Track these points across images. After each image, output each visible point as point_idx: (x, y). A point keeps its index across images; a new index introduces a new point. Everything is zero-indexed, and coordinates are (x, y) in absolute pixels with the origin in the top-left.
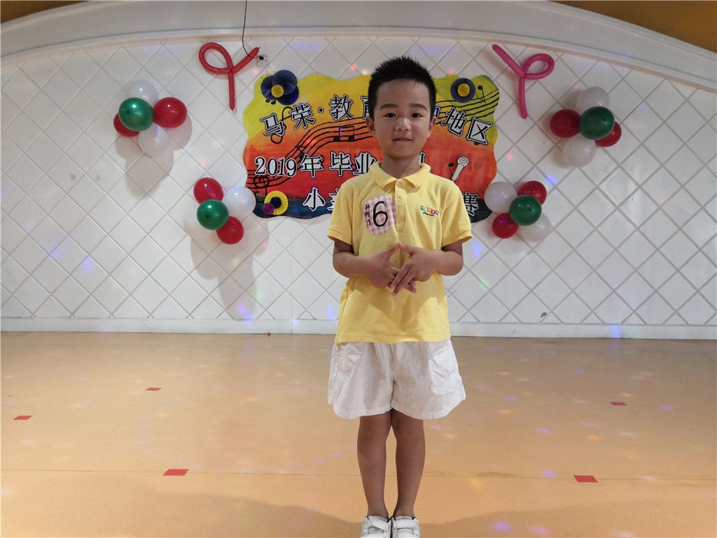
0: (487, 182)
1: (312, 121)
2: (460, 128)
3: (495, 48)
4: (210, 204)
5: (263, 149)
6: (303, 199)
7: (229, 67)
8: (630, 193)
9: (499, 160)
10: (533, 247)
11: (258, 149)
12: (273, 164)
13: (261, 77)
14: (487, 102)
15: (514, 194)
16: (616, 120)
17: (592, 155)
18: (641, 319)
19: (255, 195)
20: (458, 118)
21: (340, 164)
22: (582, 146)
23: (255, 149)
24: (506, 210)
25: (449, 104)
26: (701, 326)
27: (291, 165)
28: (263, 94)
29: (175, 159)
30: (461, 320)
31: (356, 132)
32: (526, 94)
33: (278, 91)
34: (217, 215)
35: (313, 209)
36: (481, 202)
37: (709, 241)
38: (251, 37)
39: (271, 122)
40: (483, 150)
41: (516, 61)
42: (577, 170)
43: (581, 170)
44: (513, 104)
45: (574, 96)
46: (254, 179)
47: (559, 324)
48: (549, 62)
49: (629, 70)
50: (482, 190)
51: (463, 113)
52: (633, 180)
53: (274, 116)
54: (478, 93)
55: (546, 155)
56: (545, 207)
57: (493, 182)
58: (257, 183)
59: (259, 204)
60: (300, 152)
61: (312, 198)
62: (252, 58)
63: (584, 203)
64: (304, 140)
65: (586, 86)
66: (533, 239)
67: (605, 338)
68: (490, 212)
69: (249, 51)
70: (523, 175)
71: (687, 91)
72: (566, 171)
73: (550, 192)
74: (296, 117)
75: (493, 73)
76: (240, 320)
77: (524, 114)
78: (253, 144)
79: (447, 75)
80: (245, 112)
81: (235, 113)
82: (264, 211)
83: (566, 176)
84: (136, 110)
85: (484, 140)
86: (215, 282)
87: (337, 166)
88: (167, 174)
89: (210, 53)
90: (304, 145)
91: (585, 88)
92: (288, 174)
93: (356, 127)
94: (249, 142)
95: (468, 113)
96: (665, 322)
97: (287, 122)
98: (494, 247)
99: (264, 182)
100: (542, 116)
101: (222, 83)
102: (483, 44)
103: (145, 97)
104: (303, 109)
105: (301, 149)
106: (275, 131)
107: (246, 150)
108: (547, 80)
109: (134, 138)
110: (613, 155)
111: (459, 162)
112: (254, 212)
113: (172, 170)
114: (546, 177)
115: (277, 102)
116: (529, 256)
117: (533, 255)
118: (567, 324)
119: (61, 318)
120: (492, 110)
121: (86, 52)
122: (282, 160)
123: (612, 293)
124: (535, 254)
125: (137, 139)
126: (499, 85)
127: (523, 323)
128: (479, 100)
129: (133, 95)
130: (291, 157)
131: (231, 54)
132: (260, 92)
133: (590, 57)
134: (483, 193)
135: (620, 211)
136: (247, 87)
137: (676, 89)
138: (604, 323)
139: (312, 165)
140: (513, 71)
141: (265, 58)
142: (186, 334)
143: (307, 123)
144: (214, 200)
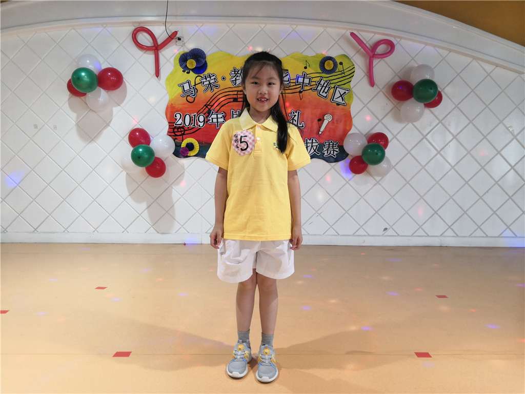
0: (345, 133)
1: (217, 86)
2: (326, 93)
3: (352, 34)
4: (143, 148)
5: (180, 106)
7: (155, 45)
8: (447, 142)
9: (354, 117)
10: (378, 180)
11: (177, 107)
12: (187, 118)
13: (179, 53)
14: (346, 74)
15: (366, 143)
16: (439, 89)
17: (421, 114)
18: (455, 233)
19: (174, 141)
20: (325, 85)
22: (414, 107)
23: (174, 107)
24: (359, 153)
25: (318, 75)
26: (496, 237)
27: (201, 118)
28: (181, 66)
29: (114, 115)
30: (326, 234)
32: (374, 69)
33: (191, 64)
34: (146, 156)
36: (341, 148)
37: (503, 176)
38: (172, 23)
39: (187, 87)
40: (343, 109)
41: (367, 45)
42: (410, 124)
43: (413, 125)
44: (364, 76)
45: (409, 70)
46: (174, 129)
47: (396, 236)
48: (391, 46)
49: (448, 52)
50: (342, 139)
51: (328, 82)
52: (450, 132)
53: (189, 82)
54: (340, 67)
55: (388, 113)
56: (388, 151)
57: (350, 132)
58: (176, 132)
59: (178, 148)
60: (208, 109)
62: (173, 39)
63: (416, 148)
64: (211, 100)
66: (379, 175)
67: (429, 246)
68: (347, 155)
69: (170, 33)
70: (371, 128)
71: (489, 68)
72: (404, 125)
73: (391, 141)
74: (205, 83)
75: (351, 52)
76: (163, 233)
77: (372, 83)
78: (173, 103)
79: (317, 54)
80: (167, 79)
81: (159, 80)
82: (181, 152)
83: (402, 129)
84: (84, 77)
85: (343, 102)
86: (144, 205)
88: (108, 125)
89: (140, 35)
90: (211, 104)
91: (417, 65)
92: (199, 126)
94: (169, 101)
95: (332, 82)
96: (472, 234)
97: (199, 87)
98: (349, 180)
99: (181, 131)
100: (387, 84)
101: (150, 57)
102: (343, 31)
103: (91, 67)
104: (210, 77)
105: (209, 107)
106: (190, 94)
107: (167, 108)
108: (389, 59)
109: (83, 98)
110: (436, 114)
111: (325, 118)
112: (174, 153)
113: (112, 122)
114: (388, 130)
115: (191, 72)
116: (375, 187)
117: (378, 186)
118: (402, 236)
119: (27, 232)
120: (349, 80)
121: (46, 33)
122: (195, 115)
123: (434, 214)
124: (379, 186)
125: (85, 99)
126: (355, 61)
127: (371, 236)
128: (340, 73)
129: (82, 65)
130: (202, 113)
131: (156, 35)
132: (179, 64)
133: (420, 42)
134: (343, 141)
135: (441, 155)
136: (168, 60)
137: (482, 67)
138: (428, 235)
139: (217, 119)
140: (365, 52)
141: (182, 39)
142: (123, 244)
143: (214, 88)
144: (143, 145)
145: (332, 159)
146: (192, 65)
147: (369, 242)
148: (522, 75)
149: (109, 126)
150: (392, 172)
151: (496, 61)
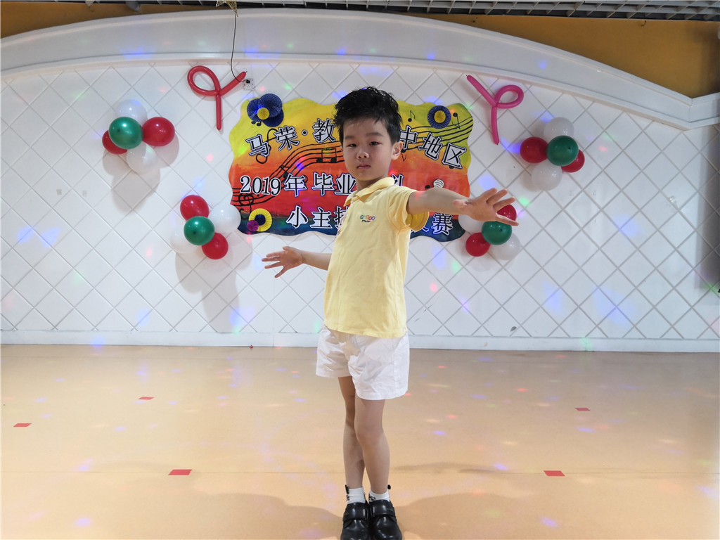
1: (296, 143)
2: (436, 152)
3: (470, 78)
4: (199, 220)
5: (248, 168)
6: (287, 217)
7: (216, 90)
8: (592, 216)
9: (471, 184)
10: (503, 265)
11: (244, 168)
12: (257, 183)
13: (248, 100)
14: (462, 128)
16: (580, 148)
17: (558, 181)
18: (604, 333)
19: (240, 212)
20: (435, 143)
21: (322, 184)
22: (548, 171)
23: (240, 169)
24: (478, 230)
25: (425, 129)
26: (657, 339)
27: (276, 184)
28: (250, 115)
29: (161, 177)
30: (436, 334)
31: (338, 154)
32: (498, 122)
33: (263, 113)
34: (203, 231)
35: (296, 226)
36: (456, 223)
37: (664, 261)
38: (239, 61)
40: (457, 173)
41: (489, 91)
42: (544, 193)
43: (548, 193)
44: (486, 131)
45: (542, 125)
46: (239, 197)
47: (527, 337)
48: (519, 93)
49: (591, 102)
51: (439, 139)
52: (595, 203)
53: (259, 137)
54: (454, 120)
55: (516, 179)
58: (242, 200)
59: (244, 221)
60: (284, 172)
61: (295, 216)
62: (240, 81)
63: (552, 223)
64: (288, 161)
66: (505, 258)
67: (570, 351)
68: (464, 231)
69: (236, 75)
71: (644, 123)
72: (535, 194)
73: (519, 213)
75: (467, 101)
76: (223, 333)
77: (496, 140)
78: (239, 164)
79: (425, 103)
80: (231, 133)
81: (221, 133)
82: (248, 227)
83: (536, 198)
84: (126, 129)
85: (458, 164)
86: (199, 296)
87: (320, 186)
88: (153, 190)
89: (198, 76)
90: (288, 166)
91: (552, 118)
92: (273, 193)
93: (338, 149)
94: (234, 161)
95: (443, 138)
96: (625, 335)
97: (273, 143)
98: (467, 264)
99: (249, 200)
100: (514, 141)
101: (210, 104)
102: (458, 75)
103: (134, 116)
104: (287, 131)
105: (286, 169)
106: (260, 152)
107: (231, 169)
108: (514, 110)
109: (121, 156)
110: (577, 179)
112: (239, 228)
113: (159, 186)
115: (262, 123)
116: (500, 273)
117: (503, 272)
118: (535, 337)
119: (43, 330)
120: (466, 136)
121: (76, 71)
122: (267, 180)
123: (577, 309)
124: (505, 272)
125: (125, 157)
126: (473, 113)
127: (494, 337)
128: (454, 127)
129: (123, 114)
130: (275, 176)
131: (219, 76)
132: (247, 114)
133: (556, 89)
135: (584, 232)
136: (233, 109)
137: (634, 121)
138: (569, 337)
139: (296, 184)
140: (485, 100)
141: (251, 82)
142: (170, 347)
143: (292, 145)
144: (200, 217)
145: (443, 237)
146: (264, 115)
147: (493, 345)
148: (685, 132)
149: (155, 191)
150: (522, 256)
151: (653, 114)
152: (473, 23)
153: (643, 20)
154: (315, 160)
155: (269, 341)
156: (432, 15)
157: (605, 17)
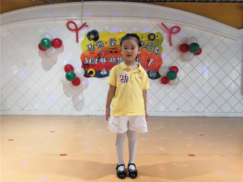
0: (159, 66)
2: (151, 49)
3: (162, 24)
4: (71, 73)
5: (87, 55)
6: (100, 71)
7: (76, 29)
8: (204, 70)
9: (163, 59)
10: (174, 87)
11: (86, 55)
12: (90, 60)
13: (87, 32)
14: (160, 41)
15: (168, 70)
16: (200, 47)
17: (193, 58)
18: (209, 110)
19: (84, 70)
20: (150, 46)
21: (112, 60)
22: (189, 55)
23: (84, 55)
24: (165, 75)
25: (147, 41)
26: (228, 112)
27: (96, 60)
28: (88, 37)
29: (58, 58)
30: (151, 111)
31: (117, 50)
32: (172, 39)
33: (92, 36)
34: (72, 76)
35: (103, 75)
36: (158, 73)
37: (230, 85)
38: (84, 19)
39: (90, 47)
40: (158, 56)
41: (169, 28)
42: (188, 62)
43: (190, 63)
44: (167, 42)
45: (187, 39)
46: (84, 65)
47: (182, 112)
48: (179, 29)
49: (204, 31)
50: (158, 69)
51: (152, 45)
52: (206, 66)
53: (91, 44)
54: (157, 38)
55: (178, 58)
56: (178, 74)
57: (161, 66)
58: (85, 66)
59: (86, 73)
61: (103, 71)
62: (84, 26)
63: (191, 73)
64: (100, 52)
65: (191, 36)
66: (174, 85)
67: (197, 117)
68: (160, 76)
69: (83, 24)
70: (171, 64)
71: (222, 38)
72: (186, 63)
73: (179, 70)
74: (98, 45)
75: (161, 32)
76: (79, 111)
77: (171, 45)
78: (84, 54)
79: (147, 32)
80: (81, 43)
81: (78, 43)
82: (87, 75)
84: (46, 42)
85: (158, 53)
86: (71, 98)
87: (111, 61)
88: (55, 63)
89: (70, 24)
90: (100, 54)
91: (190, 37)
92: (95, 63)
93: (117, 48)
94: (82, 53)
95: (153, 44)
96: (216, 111)
97: (95, 47)
98: (161, 87)
99: (87, 66)
100: (178, 45)
101: (74, 34)
102: (158, 23)
103: (49, 38)
104: (100, 42)
105: (100, 55)
106: (91, 50)
107: (81, 56)
108: (178, 34)
109: (45, 51)
110: (199, 58)
111: (150, 60)
112: (84, 75)
113: (57, 62)
114: (178, 65)
115: (92, 40)
116: (173, 90)
118: (185, 112)
119: (19, 110)
120: (161, 43)
121: (29, 23)
122: (93, 59)
123: (199, 102)
124: (175, 90)
125: (46, 52)
126: (163, 35)
127: (171, 112)
128: (157, 40)
129: (45, 37)
130: (96, 58)
131: (77, 24)
132: (86, 37)
133: (192, 27)
134: (158, 70)
135: (202, 76)
136: (82, 35)
137: (219, 37)
138: (197, 112)
139: (103, 60)
140: (168, 31)
141: (88, 26)
142: (61, 116)
143: (102, 47)
144: (71, 71)
145: (154, 78)
146: (92, 37)
147: (170, 115)
148: (236, 41)
149: (56, 63)
150: (180, 84)
151: (225, 35)
152: (163, 5)
153: (221, 3)
154: (110, 52)
155: (94, 114)
156: (149, 3)
157: (209, 2)
